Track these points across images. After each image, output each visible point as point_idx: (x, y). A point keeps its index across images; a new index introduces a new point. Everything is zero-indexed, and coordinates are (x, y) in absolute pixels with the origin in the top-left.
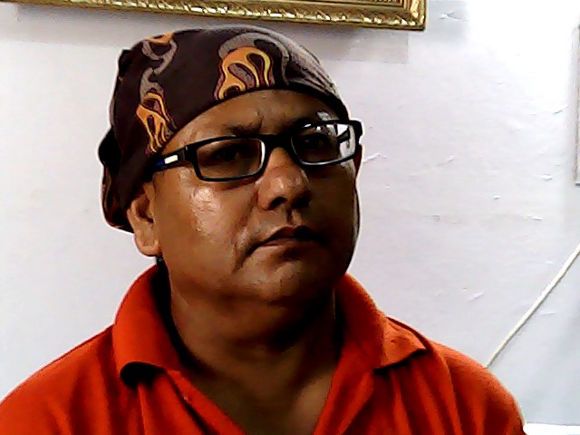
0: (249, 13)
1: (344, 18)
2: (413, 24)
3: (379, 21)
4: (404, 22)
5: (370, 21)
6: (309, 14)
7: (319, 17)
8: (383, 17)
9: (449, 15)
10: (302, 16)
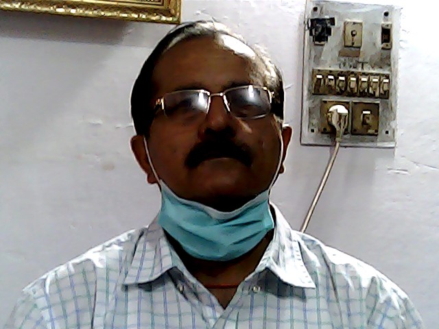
0: (39, 8)
1: (115, 14)
2: (170, 19)
3: (144, 17)
4: (164, 18)
5: (136, 16)
6: (87, 9)
7: (95, 12)
8: (147, 14)
9: (203, 11)
10: (81, 11)
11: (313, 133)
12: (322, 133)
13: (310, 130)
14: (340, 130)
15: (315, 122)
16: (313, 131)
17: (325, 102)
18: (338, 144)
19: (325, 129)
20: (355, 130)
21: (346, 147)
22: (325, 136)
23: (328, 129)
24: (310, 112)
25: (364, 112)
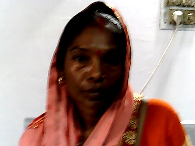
11: (165, 24)
12: (170, 24)
17: (171, 10)
18: (176, 29)
20: (185, 23)
25: (189, 15)
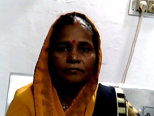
11: (133, 11)
12: (137, 11)
13: (132, 10)
14: (143, 10)
15: (134, 6)
16: (133, 10)
18: (142, 16)
19: (138, 10)
20: (149, 11)
21: (145, 17)
22: (138, 12)
23: (139, 10)
24: (133, 3)
